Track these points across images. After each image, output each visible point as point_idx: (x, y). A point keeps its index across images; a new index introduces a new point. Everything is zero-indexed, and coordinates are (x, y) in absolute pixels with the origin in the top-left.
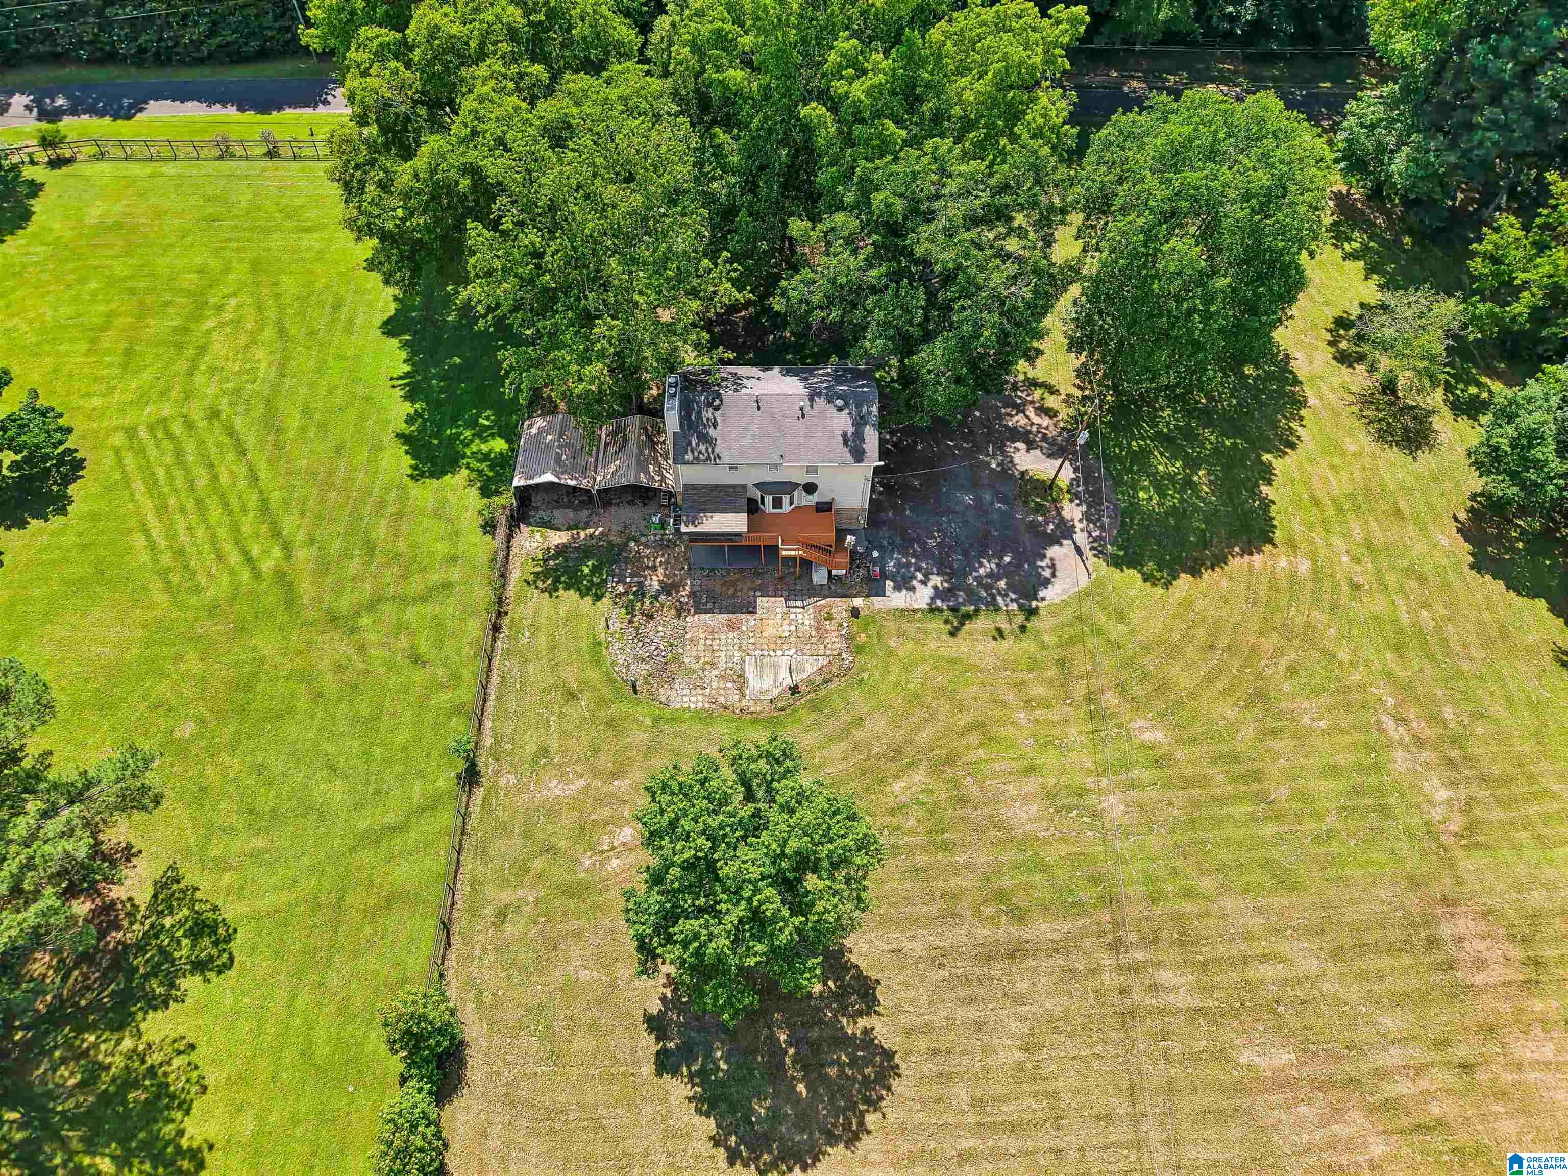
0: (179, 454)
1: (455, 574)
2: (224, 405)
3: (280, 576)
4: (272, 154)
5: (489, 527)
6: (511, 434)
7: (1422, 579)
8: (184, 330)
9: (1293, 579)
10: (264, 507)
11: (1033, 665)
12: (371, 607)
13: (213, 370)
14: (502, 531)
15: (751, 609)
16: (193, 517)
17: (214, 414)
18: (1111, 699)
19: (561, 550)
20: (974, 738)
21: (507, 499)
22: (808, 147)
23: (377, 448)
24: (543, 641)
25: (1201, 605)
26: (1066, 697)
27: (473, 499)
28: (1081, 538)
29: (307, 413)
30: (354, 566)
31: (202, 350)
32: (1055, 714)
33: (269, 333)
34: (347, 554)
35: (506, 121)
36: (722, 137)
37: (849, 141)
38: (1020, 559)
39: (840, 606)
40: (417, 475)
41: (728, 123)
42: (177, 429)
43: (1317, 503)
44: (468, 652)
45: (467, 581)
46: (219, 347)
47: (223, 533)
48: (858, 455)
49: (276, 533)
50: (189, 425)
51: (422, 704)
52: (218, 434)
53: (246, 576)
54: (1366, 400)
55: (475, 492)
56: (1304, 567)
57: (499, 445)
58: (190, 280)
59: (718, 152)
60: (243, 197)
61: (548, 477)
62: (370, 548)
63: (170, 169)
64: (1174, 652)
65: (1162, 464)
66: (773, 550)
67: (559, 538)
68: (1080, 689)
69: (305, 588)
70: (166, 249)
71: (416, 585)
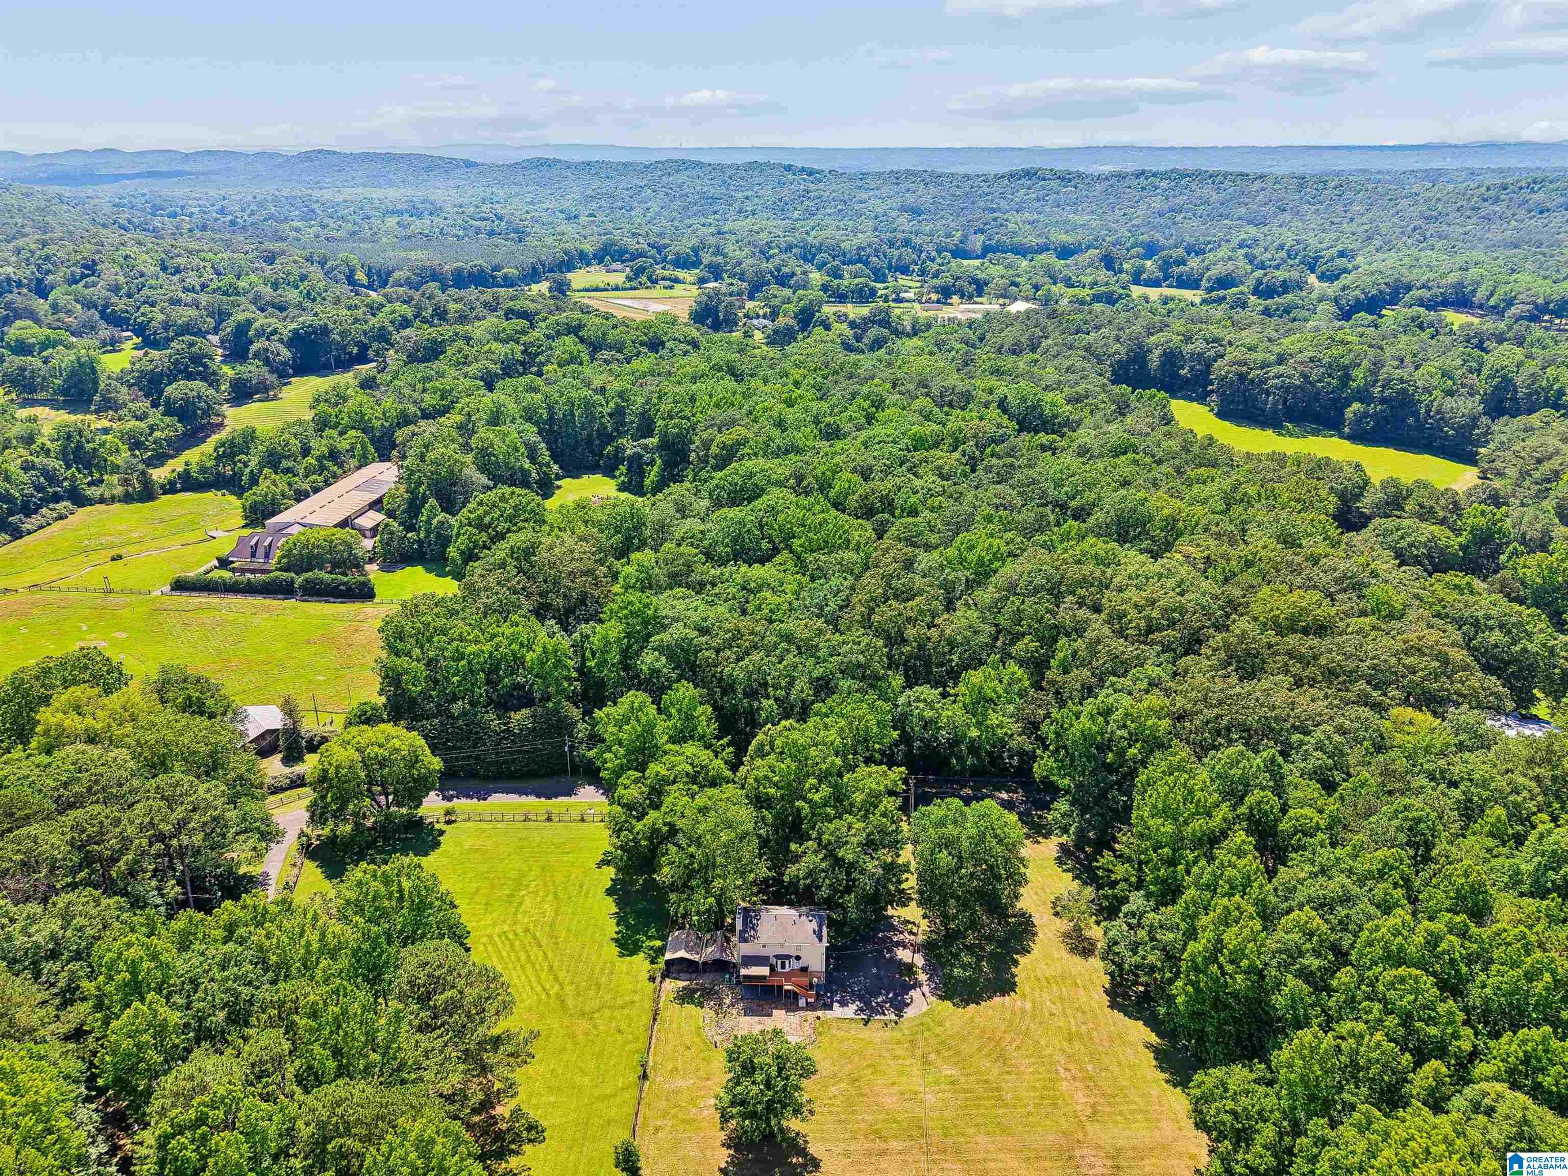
0: (512, 946)
1: (636, 998)
2: (531, 926)
3: (558, 996)
4: (549, 819)
5: (652, 979)
6: (664, 938)
7: (1084, 1012)
8: (512, 896)
9: (1023, 1011)
10: (551, 968)
11: (898, 1042)
12: (599, 1010)
13: (525, 912)
14: (658, 979)
15: (770, 1015)
16: (520, 972)
17: (527, 930)
18: (933, 1056)
19: (684, 988)
20: (870, 1070)
21: (661, 965)
22: (799, 816)
23: (601, 946)
24: (675, 1026)
25: (977, 1020)
26: (913, 1056)
27: (647, 965)
28: (926, 989)
29: (569, 930)
30: (591, 993)
31: (520, 904)
32: (908, 1062)
33: (550, 897)
34: (588, 988)
35: (684, 806)
36: (766, 813)
37: (814, 815)
38: (896, 995)
39: (811, 1015)
40: (622, 955)
41: (769, 807)
42: (511, 936)
43: (1038, 980)
44: (642, 1029)
45: (642, 1001)
46: (528, 902)
47: (533, 979)
48: (820, 939)
49: (556, 979)
50: (516, 935)
51: (622, 1048)
52: (529, 938)
53: (544, 996)
54: (1067, 935)
55: (647, 962)
56: (1028, 1006)
57: (658, 943)
58: (513, 874)
59: (763, 818)
60: (536, 837)
61: (682, 954)
62: (598, 986)
63: (500, 825)
64: (963, 1039)
65: (966, 958)
66: (780, 987)
67: (681, 984)
68: (919, 1053)
69: (570, 1002)
70: (502, 860)
71: (619, 1002)
